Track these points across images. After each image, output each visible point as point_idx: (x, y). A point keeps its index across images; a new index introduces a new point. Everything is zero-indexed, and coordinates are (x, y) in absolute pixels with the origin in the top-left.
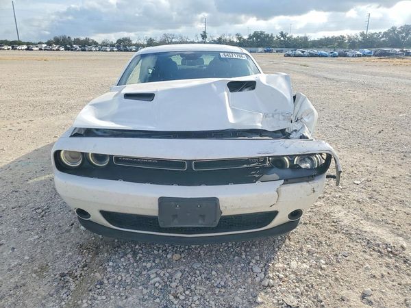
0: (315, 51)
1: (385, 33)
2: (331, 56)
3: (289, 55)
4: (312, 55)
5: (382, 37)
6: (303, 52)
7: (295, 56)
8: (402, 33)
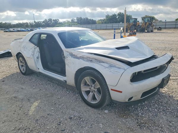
0: (19, 29)
1: (43, 22)
2: (27, 31)
3: (7, 31)
4: (19, 31)
5: (43, 23)
6: (14, 30)
7: (11, 31)
8: (49, 22)
